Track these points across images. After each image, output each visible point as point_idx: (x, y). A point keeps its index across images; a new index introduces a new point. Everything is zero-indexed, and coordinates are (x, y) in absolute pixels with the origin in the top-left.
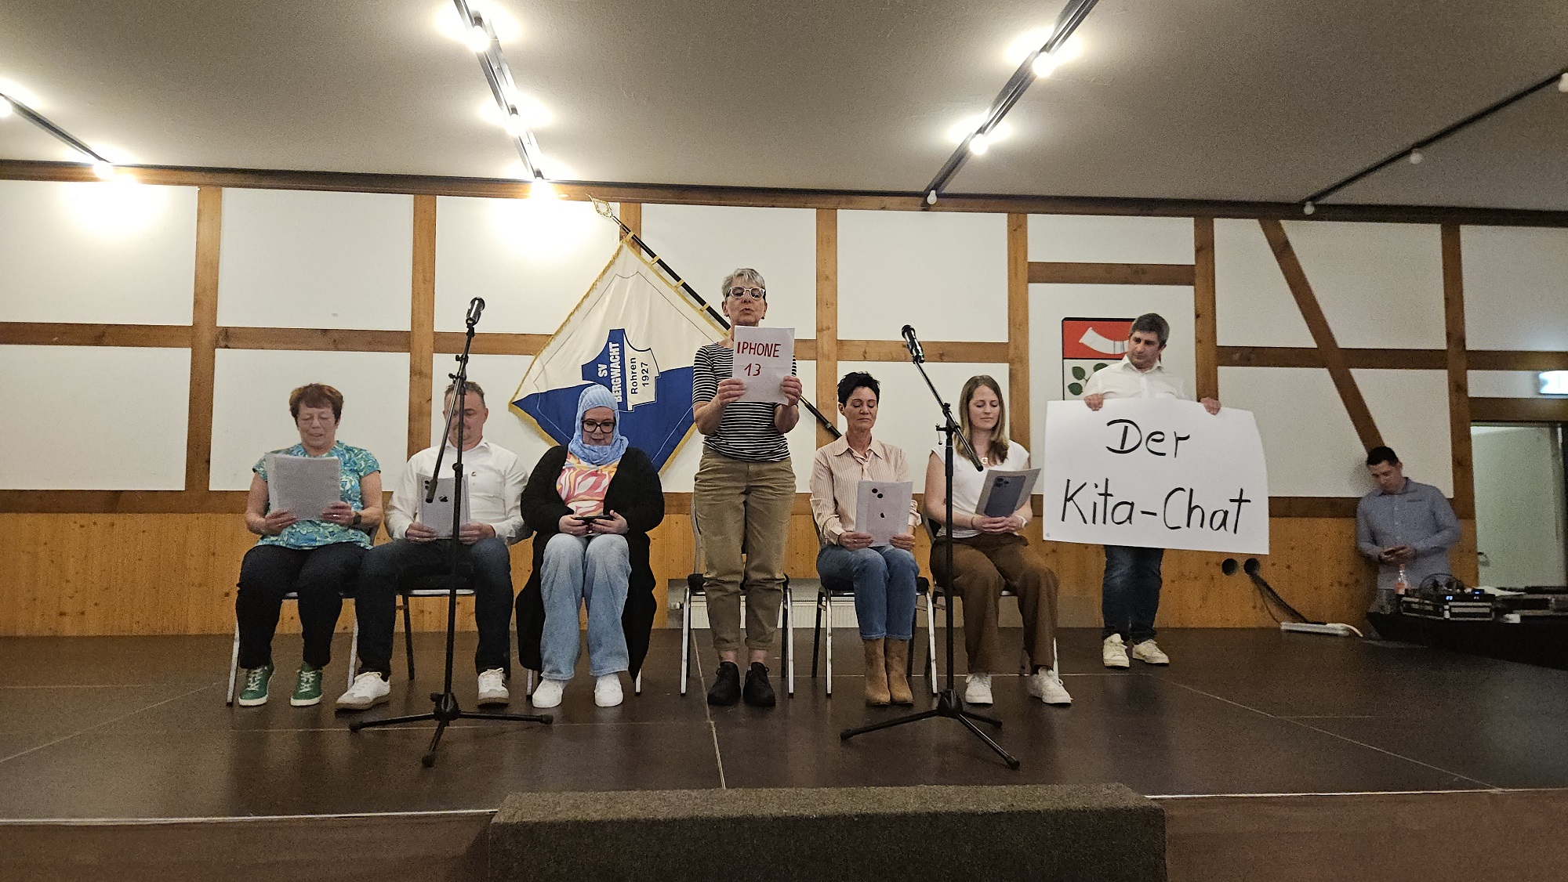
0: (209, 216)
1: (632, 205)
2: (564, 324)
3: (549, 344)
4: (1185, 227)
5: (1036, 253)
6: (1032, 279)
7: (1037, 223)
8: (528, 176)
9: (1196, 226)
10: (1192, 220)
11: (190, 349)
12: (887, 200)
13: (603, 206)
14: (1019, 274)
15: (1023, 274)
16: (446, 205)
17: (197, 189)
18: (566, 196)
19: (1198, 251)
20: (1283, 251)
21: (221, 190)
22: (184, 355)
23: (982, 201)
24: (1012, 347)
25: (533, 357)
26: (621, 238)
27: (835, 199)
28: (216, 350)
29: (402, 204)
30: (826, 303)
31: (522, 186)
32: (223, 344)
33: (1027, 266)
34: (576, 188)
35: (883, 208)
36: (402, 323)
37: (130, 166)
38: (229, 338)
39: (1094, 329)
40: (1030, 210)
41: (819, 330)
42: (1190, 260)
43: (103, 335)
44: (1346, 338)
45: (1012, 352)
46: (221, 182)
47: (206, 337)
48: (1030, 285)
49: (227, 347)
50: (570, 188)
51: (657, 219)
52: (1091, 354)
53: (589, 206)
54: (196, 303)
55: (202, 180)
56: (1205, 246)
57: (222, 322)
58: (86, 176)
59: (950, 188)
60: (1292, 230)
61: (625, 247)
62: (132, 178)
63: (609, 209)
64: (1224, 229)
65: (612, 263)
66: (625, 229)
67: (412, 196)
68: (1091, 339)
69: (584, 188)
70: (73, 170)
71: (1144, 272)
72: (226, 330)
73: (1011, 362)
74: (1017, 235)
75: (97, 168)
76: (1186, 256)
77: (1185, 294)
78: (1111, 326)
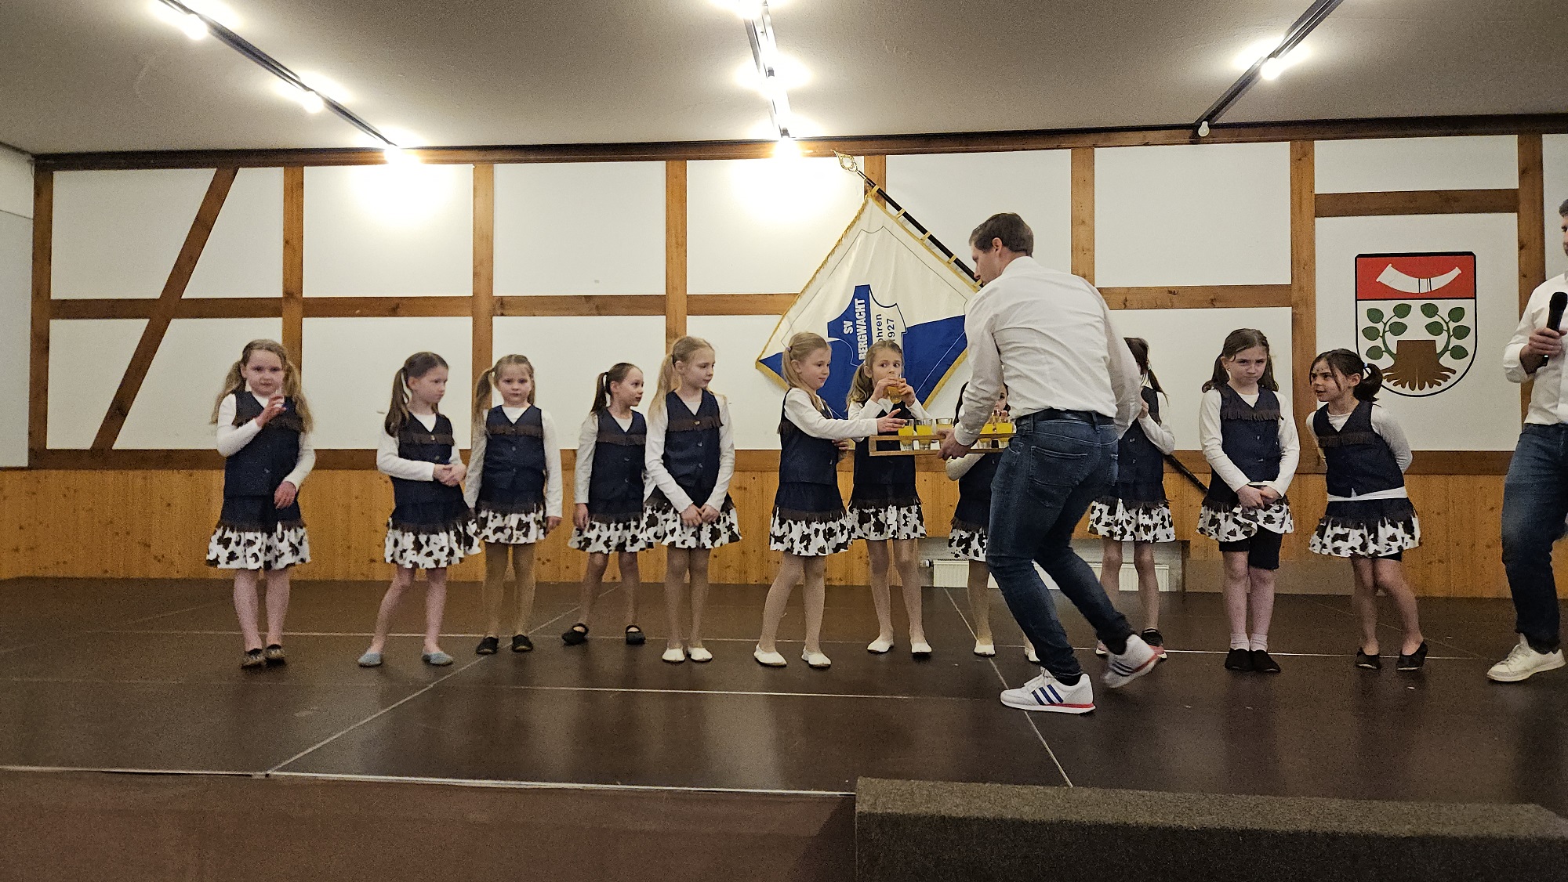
0: (483, 191)
1: (877, 157)
2: (810, 282)
3: (795, 302)
4: (1508, 145)
5: (1325, 184)
6: (1318, 215)
7: (1325, 151)
8: (775, 135)
9: (1520, 144)
10: (1516, 137)
11: (471, 318)
12: (1151, 135)
13: (847, 161)
14: (1304, 207)
15: (1309, 207)
16: (697, 170)
17: (471, 166)
18: (812, 151)
19: (1523, 173)
21: (493, 167)
22: (465, 324)
23: (1260, 129)
24: (1295, 287)
25: (781, 316)
26: (866, 192)
27: (1089, 140)
28: (494, 318)
29: (655, 170)
30: (1083, 249)
31: (766, 145)
32: (499, 313)
33: (1314, 196)
34: (821, 144)
35: (1145, 145)
36: (657, 286)
37: (414, 149)
38: (505, 306)
40: (1317, 136)
42: (1513, 183)
43: (398, 306)
45: (1295, 296)
46: (491, 158)
47: (484, 306)
48: (1317, 220)
49: (502, 315)
50: (814, 144)
51: (902, 170)
53: (835, 161)
54: (475, 274)
55: (477, 159)
56: (1531, 167)
57: (498, 292)
58: (379, 159)
59: (1224, 118)
61: (871, 201)
62: (417, 158)
63: (854, 163)
65: (857, 218)
66: (870, 183)
67: (665, 162)
69: (827, 143)
70: (368, 155)
71: (1456, 200)
72: (501, 298)
73: (1294, 306)
74: (1302, 165)
75: (388, 152)
76: (1508, 179)
77: (1507, 224)
78: (1415, 262)
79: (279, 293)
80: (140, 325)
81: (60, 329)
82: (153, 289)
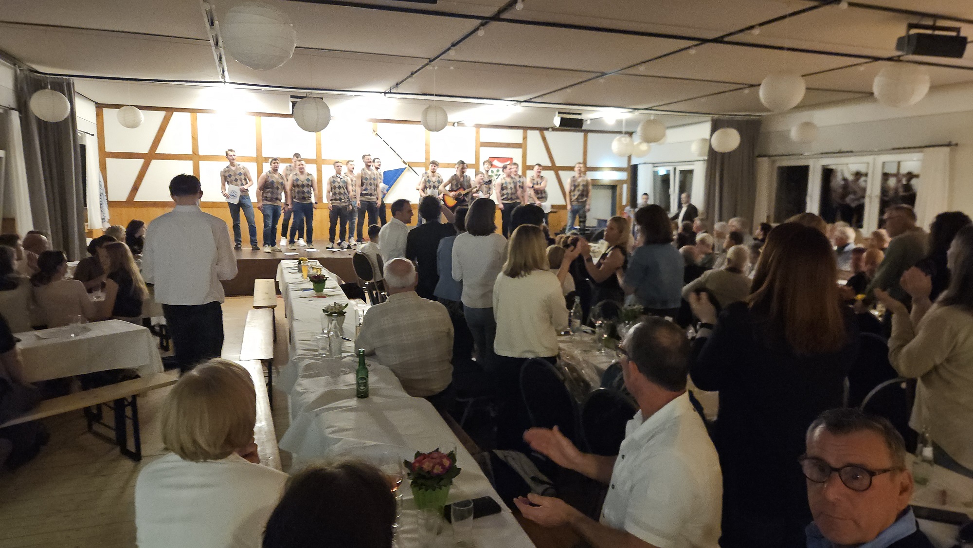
0: (258, 125)
1: (376, 125)
4: (521, 132)
5: (483, 139)
6: (481, 146)
7: (483, 131)
9: (523, 133)
11: (256, 163)
15: (479, 144)
17: (254, 117)
19: (523, 139)
20: (544, 139)
21: (261, 118)
22: (254, 164)
24: (476, 164)
30: (427, 153)
33: (480, 142)
36: (313, 156)
39: (498, 160)
40: (481, 127)
41: (426, 159)
42: (521, 142)
44: (558, 164)
45: (476, 166)
47: (259, 160)
51: (382, 127)
52: (495, 167)
54: (257, 150)
56: (525, 138)
57: (264, 155)
60: (546, 133)
64: (529, 132)
68: (496, 163)
71: (510, 145)
74: (478, 135)
76: (520, 140)
77: (519, 151)
78: (500, 159)
79: (191, 153)
80: (141, 162)
81: (109, 161)
82: (145, 150)
